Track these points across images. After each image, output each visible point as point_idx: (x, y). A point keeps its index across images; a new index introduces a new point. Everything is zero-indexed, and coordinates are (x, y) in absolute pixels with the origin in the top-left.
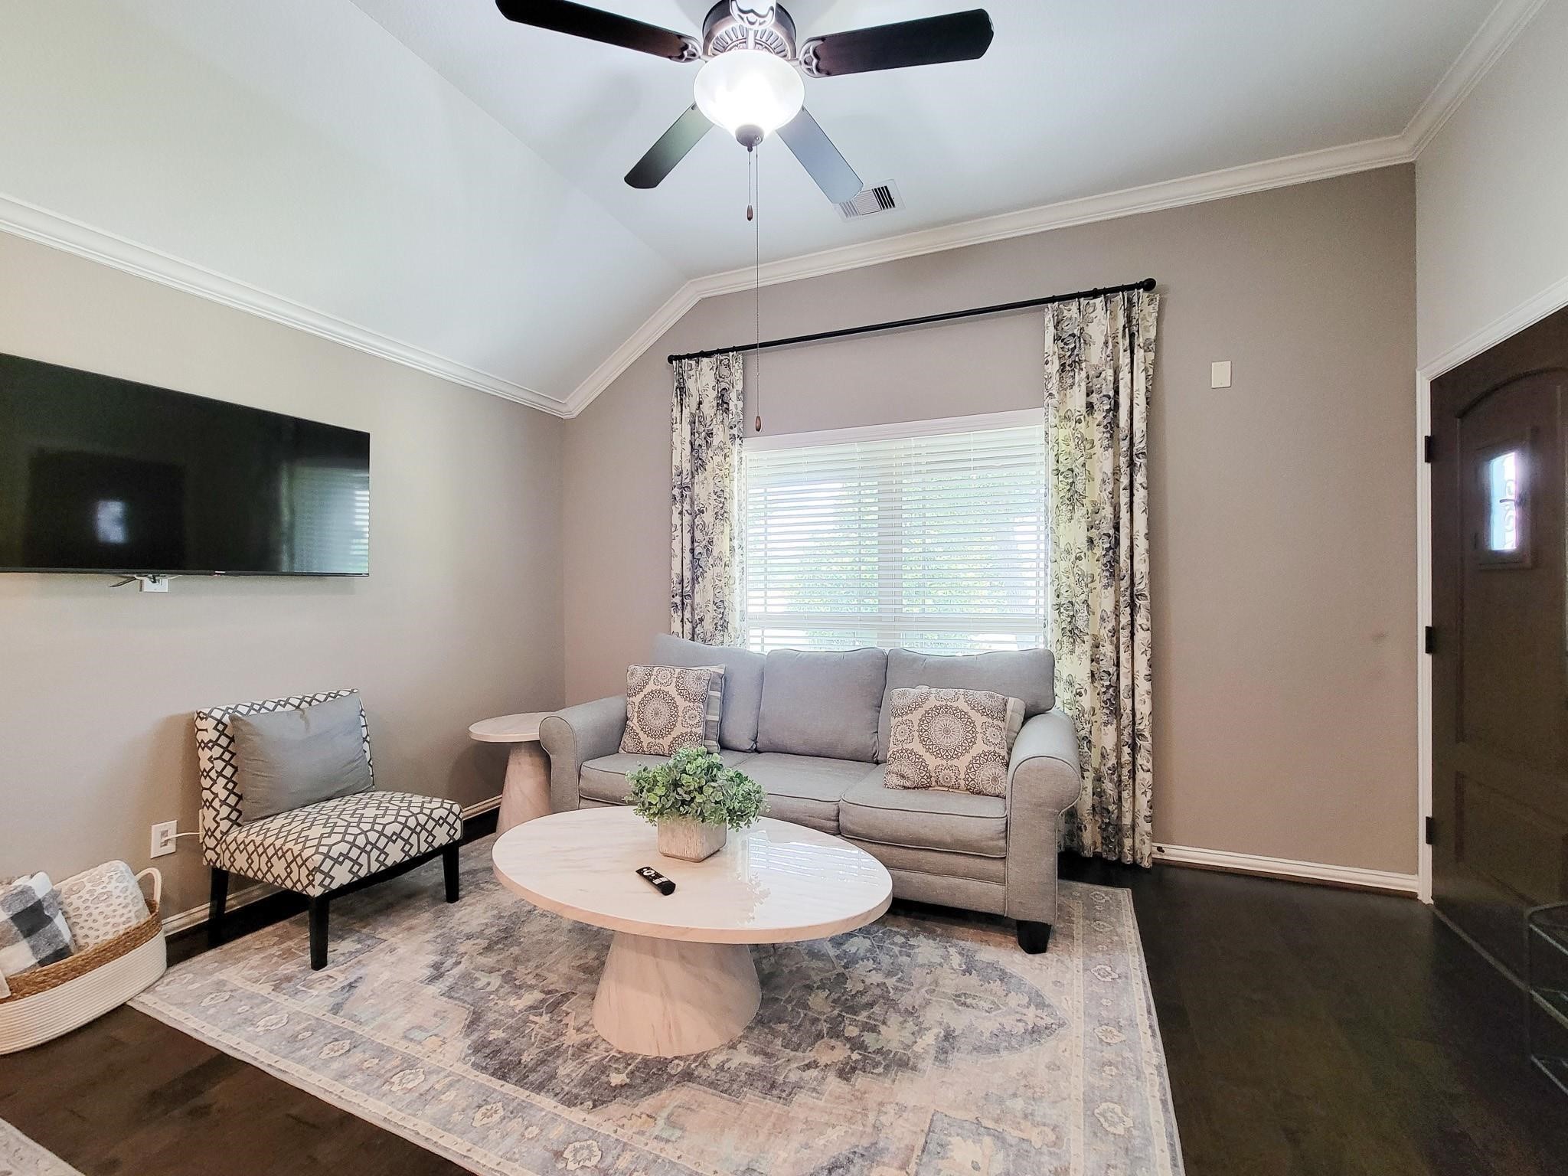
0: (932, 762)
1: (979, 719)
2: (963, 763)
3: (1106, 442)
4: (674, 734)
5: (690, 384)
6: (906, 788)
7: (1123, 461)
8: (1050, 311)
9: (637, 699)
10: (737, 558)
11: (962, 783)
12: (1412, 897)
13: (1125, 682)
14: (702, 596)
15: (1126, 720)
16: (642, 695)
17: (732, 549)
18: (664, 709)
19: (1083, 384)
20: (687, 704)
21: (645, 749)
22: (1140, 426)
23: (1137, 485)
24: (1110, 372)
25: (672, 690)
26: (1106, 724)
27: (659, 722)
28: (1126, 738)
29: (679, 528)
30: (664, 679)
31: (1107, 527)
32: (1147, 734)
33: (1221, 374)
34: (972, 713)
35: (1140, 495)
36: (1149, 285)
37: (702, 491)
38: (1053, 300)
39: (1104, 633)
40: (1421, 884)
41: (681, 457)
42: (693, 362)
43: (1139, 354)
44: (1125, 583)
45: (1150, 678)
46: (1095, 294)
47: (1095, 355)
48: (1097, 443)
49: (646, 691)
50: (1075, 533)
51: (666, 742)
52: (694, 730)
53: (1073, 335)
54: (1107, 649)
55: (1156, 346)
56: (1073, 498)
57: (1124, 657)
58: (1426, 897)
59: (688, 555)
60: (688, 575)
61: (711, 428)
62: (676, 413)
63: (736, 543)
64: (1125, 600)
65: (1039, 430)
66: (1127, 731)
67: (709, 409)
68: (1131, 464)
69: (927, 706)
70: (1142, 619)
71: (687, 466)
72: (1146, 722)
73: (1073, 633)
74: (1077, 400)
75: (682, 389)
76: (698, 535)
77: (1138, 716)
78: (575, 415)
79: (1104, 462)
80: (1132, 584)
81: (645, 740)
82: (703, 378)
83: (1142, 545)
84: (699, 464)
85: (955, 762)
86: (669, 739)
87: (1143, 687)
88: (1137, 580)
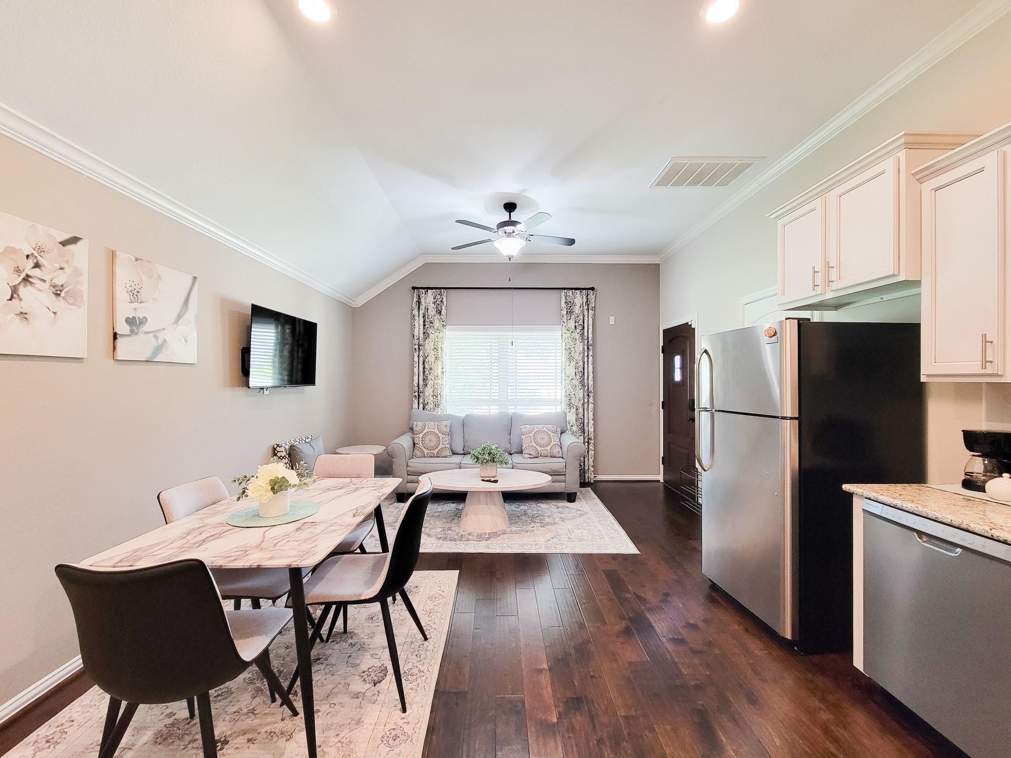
0: (539, 449)
1: (552, 434)
2: (549, 448)
3: (580, 340)
4: (439, 448)
5: (423, 300)
6: (531, 458)
7: (586, 347)
8: (563, 293)
9: (421, 436)
10: (445, 376)
11: (549, 454)
12: (659, 481)
13: (586, 421)
14: (428, 391)
15: (586, 434)
16: (423, 434)
17: (443, 373)
18: (434, 439)
19: (574, 319)
20: (443, 436)
21: (426, 455)
22: (590, 336)
23: (590, 355)
24: (582, 316)
25: (436, 431)
26: (580, 436)
27: (432, 444)
28: (586, 440)
29: (417, 363)
30: (431, 426)
31: (581, 369)
32: (592, 438)
33: (612, 320)
34: (549, 432)
35: (591, 359)
36: (593, 289)
37: (429, 346)
38: (565, 289)
39: (580, 405)
40: (661, 478)
41: (419, 331)
42: (424, 291)
43: (590, 311)
44: (586, 388)
45: (593, 419)
46: (577, 289)
47: (577, 310)
48: (577, 340)
49: (424, 432)
50: (571, 371)
51: (435, 452)
52: (447, 446)
53: (570, 302)
54: (581, 410)
55: (594, 309)
56: (570, 358)
57: (586, 413)
58: (662, 481)
59: (421, 374)
60: (421, 383)
61: (432, 319)
62: (416, 312)
63: (444, 370)
64: (586, 394)
65: (559, 334)
66: (587, 438)
67: (432, 312)
68: (588, 348)
69: (535, 431)
70: (591, 400)
71: (421, 336)
72: (592, 434)
73: (570, 405)
74: (572, 324)
75: (419, 303)
76: (427, 366)
77: (590, 432)
78: (359, 306)
79: (580, 347)
80: (588, 389)
81: (426, 451)
82: (429, 299)
83: (591, 375)
84: (426, 335)
85: (546, 448)
86: (437, 450)
87: (591, 422)
88: (590, 387)
